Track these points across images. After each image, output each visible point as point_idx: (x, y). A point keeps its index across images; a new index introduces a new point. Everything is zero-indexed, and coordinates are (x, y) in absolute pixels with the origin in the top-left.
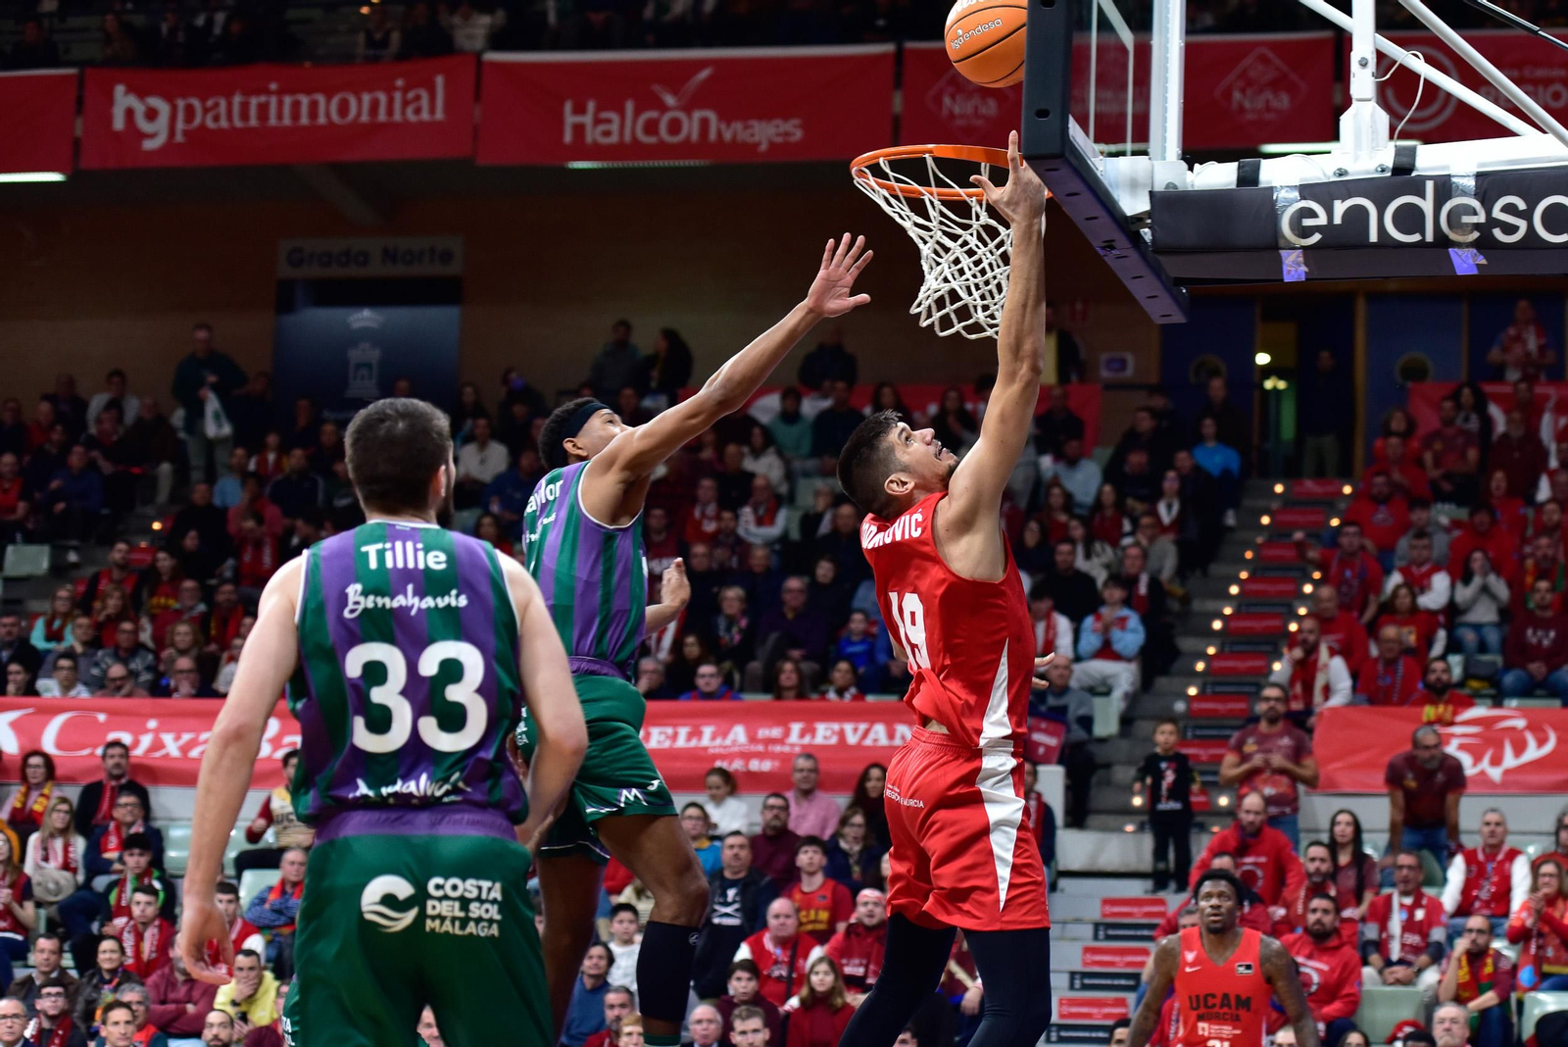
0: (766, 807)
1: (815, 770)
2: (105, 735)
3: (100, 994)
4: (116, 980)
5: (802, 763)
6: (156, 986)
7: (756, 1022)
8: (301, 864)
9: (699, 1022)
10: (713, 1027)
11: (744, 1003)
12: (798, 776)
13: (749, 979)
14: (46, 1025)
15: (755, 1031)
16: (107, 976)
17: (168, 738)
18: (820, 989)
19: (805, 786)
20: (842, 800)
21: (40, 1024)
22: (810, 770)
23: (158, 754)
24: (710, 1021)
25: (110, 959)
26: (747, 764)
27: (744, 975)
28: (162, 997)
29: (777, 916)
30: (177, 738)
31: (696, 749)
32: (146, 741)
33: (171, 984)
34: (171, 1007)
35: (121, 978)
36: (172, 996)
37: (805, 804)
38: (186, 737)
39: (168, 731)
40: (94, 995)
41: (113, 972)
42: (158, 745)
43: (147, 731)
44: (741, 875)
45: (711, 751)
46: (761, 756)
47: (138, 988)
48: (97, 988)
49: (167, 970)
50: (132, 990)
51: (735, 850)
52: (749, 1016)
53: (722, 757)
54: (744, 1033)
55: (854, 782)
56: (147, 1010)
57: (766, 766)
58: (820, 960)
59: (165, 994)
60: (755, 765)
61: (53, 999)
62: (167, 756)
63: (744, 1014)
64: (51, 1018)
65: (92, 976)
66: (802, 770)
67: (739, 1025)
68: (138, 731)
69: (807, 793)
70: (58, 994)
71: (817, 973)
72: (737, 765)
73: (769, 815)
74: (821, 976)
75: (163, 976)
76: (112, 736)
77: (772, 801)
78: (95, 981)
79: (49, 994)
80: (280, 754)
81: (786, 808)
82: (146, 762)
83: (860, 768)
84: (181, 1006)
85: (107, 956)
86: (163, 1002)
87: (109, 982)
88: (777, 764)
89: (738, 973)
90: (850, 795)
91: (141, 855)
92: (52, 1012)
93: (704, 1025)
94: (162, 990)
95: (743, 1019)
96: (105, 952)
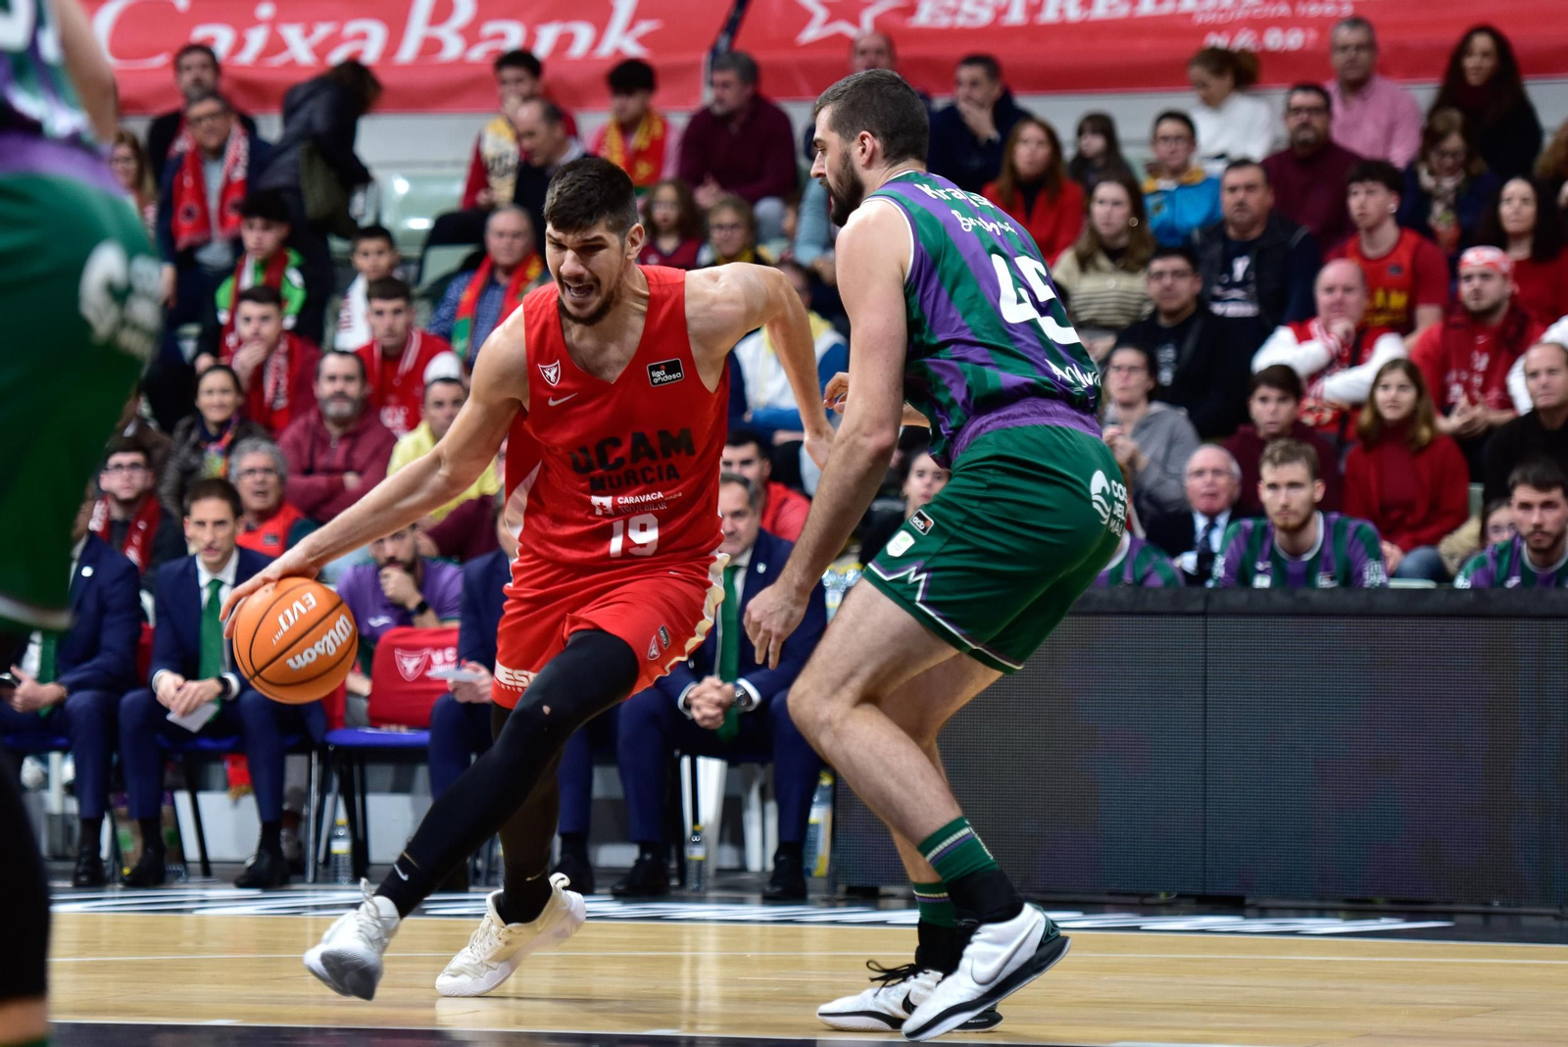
0: (1292, 111)
1: (1370, 45)
2: (189, 32)
3: (202, 459)
4: (228, 437)
5: (1346, 35)
6: (296, 445)
7: (1297, 471)
8: (515, 235)
9: (1200, 473)
10: (1222, 481)
11: (1275, 437)
12: (1339, 59)
13: (1282, 400)
14: (117, 513)
15: (1293, 485)
16: (213, 430)
17: (292, 33)
18: (1390, 414)
19: (1353, 75)
20: (1423, 94)
21: (109, 512)
22: (1359, 47)
23: (278, 60)
24: (1216, 472)
25: (221, 406)
26: (1260, 38)
27: (1273, 393)
28: (306, 463)
29: (1330, 290)
30: (308, 33)
31: (1172, 16)
32: (257, 38)
33: (320, 441)
34: (320, 480)
35: (237, 433)
36: (322, 461)
37: (1356, 104)
38: (323, 30)
39: (292, 21)
40: (194, 461)
41: (223, 426)
42: (275, 45)
43: (255, 22)
44: (1255, 233)
45: (1199, 19)
46: (1284, 23)
47: (265, 446)
48: (198, 449)
49: (312, 417)
50: (255, 449)
51: (1240, 195)
52: (1287, 457)
53: (1218, 28)
54: (1273, 486)
55: (1443, 63)
56: (282, 480)
57: (1294, 40)
58: (1393, 364)
59: (312, 457)
60: (1274, 40)
61: (125, 473)
62: (292, 64)
63: (1277, 455)
64: (125, 504)
65: (190, 429)
66: (1345, 48)
67: (1268, 473)
68: (243, 23)
69: (1356, 86)
70: (134, 466)
71: (1386, 387)
72: (1244, 40)
73: (1295, 121)
74: (1392, 392)
75: (307, 427)
76: (199, 33)
77: (1300, 98)
78: (194, 436)
79: (119, 466)
80: (478, 53)
81: (1326, 109)
82: (258, 75)
83: (1452, 36)
84: (336, 478)
85: (216, 398)
86: (308, 471)
87: (218, 439)
88: (1313, 35)
89: (1263, 391)
90: (1437, 85)
91: (266, 228)
92: (125, 494)
93: (1208, 477)
94: (306, 449)
95: (1276, 464)
96: (210, 392)
